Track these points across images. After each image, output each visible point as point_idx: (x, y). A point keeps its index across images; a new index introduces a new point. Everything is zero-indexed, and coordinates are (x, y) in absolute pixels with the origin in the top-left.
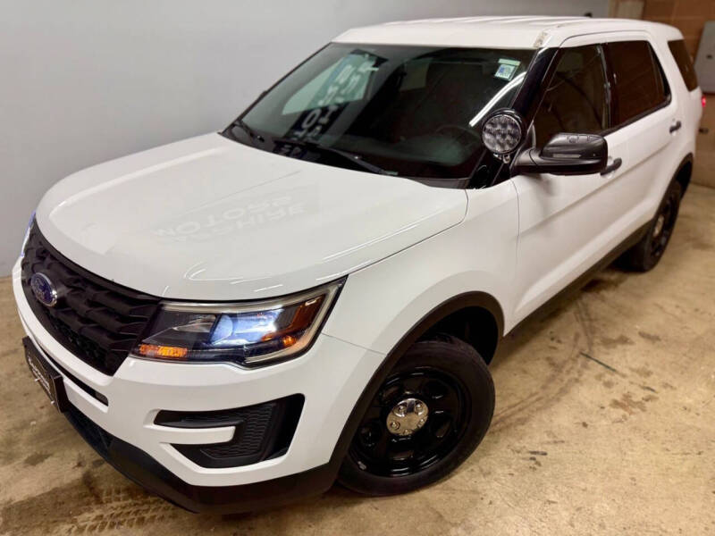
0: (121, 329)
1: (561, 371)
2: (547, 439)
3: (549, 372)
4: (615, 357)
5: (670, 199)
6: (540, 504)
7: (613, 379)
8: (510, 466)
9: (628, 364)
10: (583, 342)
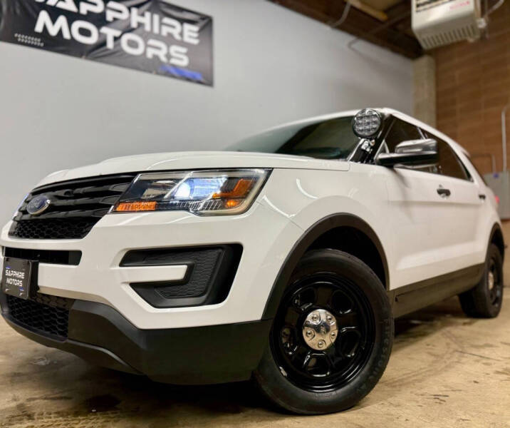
1: (442, 358)
2: (443, 388)
3: (432, 359)
4: (486, 352)
5: (493, 258)
6: (454, 421)
7: (489, 361)
8: (417, 402)
9: (499, 355)
10: (454, 346)
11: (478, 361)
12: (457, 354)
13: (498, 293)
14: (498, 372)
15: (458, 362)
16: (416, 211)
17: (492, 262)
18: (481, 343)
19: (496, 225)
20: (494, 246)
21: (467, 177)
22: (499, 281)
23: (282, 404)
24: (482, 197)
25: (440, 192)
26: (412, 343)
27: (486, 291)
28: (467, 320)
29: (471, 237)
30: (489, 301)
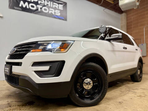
1: (123, 92)
2: (122, 100)
3: (121, 92)
4: (136, 91)
6: (123, 109)
7: (136, 93)
8: (114, 104)
9: (139, 92)
10: (127, 89)
11: (133, 93)
12: (128, 91)
13: (141, 75)
14: (138, 96)
15: (128, 93)
16: (117, 53)
17: (139, 67)
18: (135, 88)
19: (140, 57)
20: (140, 63)
21: (133, 44)
22: (141, 72)
23: (77, 104)
24: (137, 50)
25: (124, 48)
26: (116, 88)
27: (137, 75)
28: (132, 83)
29: (133, 60)
30: (138, 77)
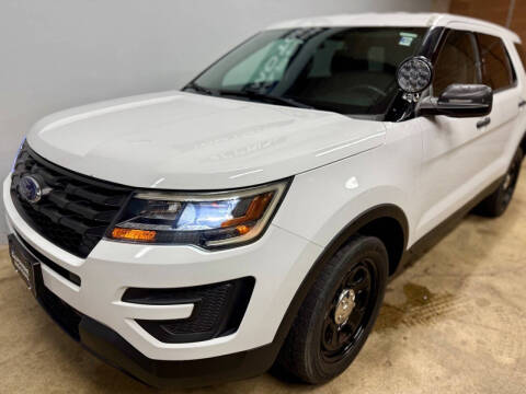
0: (96, 216)
5: (515, 163)
21: (512, 80)
24: (522, 104)
25: (480, 126)
